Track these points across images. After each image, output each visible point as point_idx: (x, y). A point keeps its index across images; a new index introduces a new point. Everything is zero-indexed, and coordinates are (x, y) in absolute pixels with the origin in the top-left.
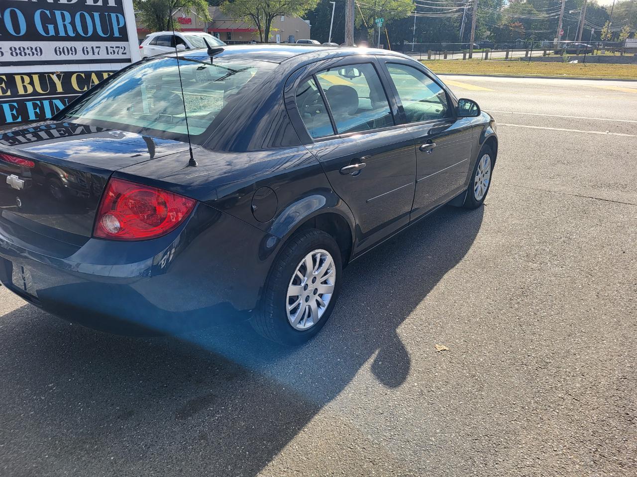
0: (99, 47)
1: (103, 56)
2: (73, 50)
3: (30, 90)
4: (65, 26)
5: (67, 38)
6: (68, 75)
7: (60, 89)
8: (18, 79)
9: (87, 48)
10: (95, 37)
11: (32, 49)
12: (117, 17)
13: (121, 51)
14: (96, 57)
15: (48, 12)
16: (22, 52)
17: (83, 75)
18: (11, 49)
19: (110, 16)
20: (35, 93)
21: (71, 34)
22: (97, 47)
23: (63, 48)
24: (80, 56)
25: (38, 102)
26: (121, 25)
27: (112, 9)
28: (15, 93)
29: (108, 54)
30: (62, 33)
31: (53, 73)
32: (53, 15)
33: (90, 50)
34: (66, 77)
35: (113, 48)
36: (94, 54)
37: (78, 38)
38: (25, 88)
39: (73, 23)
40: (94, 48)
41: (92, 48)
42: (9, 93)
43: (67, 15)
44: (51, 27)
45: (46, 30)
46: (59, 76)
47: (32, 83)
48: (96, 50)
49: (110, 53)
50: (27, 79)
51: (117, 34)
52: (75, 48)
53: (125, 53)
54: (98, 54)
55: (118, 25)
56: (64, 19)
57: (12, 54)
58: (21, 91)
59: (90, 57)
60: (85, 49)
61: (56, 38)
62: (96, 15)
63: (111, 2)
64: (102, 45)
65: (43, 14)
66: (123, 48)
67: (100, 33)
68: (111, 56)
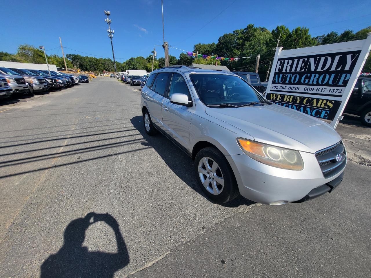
0: (326, 89)
1: (327, 92)
3: (288, 100)
4: (313, 80)
5: (312, 85)
6: (305, 98)
7: (298, 102)
8: (286, 96)
10: (327, 84)
11: (296, 87)
12: (346, 76)
13: (339, 91)
14: (322, 93)
15: (309, 75)
16: (293, 88)
17: (310, 99)
18: (289, 87)
19: (341, 75)
20: (289, 102)
21: (315, 83)
22: (325, 89)
23: (308, 88)
24: (314, 92)
25: (288, 105)
26: (346, 79)
27: (347, 72)
28: (282, 100)
29: (329, 92)
30: (311, 83)
31: (298, 97)
32: (311, 76)
33: (320, 90)
34: (303, 99)
35: (334, 89)
37: (318, 84)
38: (286, 100)
39: (318, 79)
41: (322, 89)
42: (281, 100)
43: (317, 76)
44: (307, 81)
45: (304, 81)
46: (300, 98)
47: (289, 99)
48: (323, 90)
50: (289, 97)
51: (341, 83)
52: (313, 88)
53: (341, 93)
54: (324, 92)
56: (314, 77)
57: (289, 89)
58: (285, 100)
59: (319, 92)
60: (318, 89)
61: (308, 84)
62: (333, 75)
63: (347, 68)
64: (328, 88)
65: (307, 76)
66: (341, 90)
67: (330, 83)
68: (330, 93)
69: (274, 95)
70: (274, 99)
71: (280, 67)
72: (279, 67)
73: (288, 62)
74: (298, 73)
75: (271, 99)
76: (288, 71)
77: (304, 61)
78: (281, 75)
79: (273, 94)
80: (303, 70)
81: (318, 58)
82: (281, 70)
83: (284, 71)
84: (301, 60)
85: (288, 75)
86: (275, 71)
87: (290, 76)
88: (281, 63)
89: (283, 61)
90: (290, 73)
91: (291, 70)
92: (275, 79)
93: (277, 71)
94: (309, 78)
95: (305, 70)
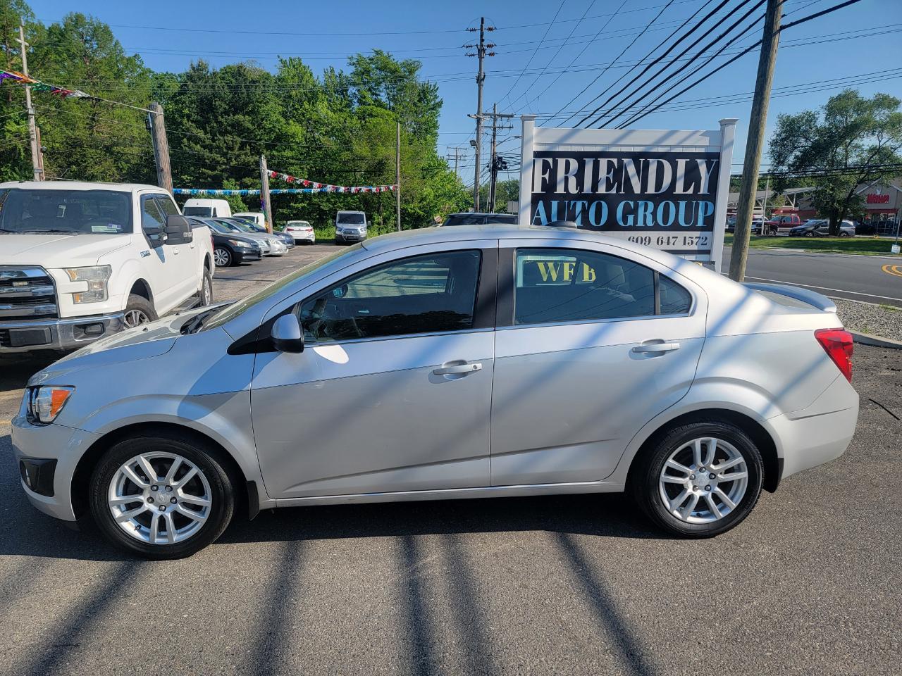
0: (677, 237)
1: (679, 245)
2: (647, 240)
3: (594, 277)
4: (645, 216)
5: (645, 228)
8: (586, 266)
9: (662, 238)
10: (676, 227)
12: (706, 206)
13: (701, 241)
14: (671, 247)
15: (632, 203)
19: (697, 205)
21: (650, 223)
22: (674, 237)
23: (637, 238)
24: (653, 246)
26: (709, 213)
27: (704, 197)
28: (580, 279)
29: (684, 244)
30: (640, 223)
32: (637, 206)
33: (665, 240)
35: (692, 238)
36: (668, 244)
37: (656, 227)
38: (590, 276)
39: (654, 214)
40: (671, 238)
41: (669, 238)
43: (651, 205)
44: (631, 218)
45: (625, 219)
48: (672, 241)
49: (687, 243)
51: (700, 223)
52: (650, 238)
53: (706, 244)
54: (674, 244)
55: (706, 213)
56: (646, 210)
58: (586, 278)
59: (664, 247)
60: (660, 239)
61: (634, 228)
62: (682, 204)
63: (703, 189)
64: (681, 234)
65: (626, 205)
66: (704, 238)
67: (682, 222)
68: (687, 247)
69: (551, 265)
70: (554, 279)
71: (547, 176)
72: (544, 179)
73: (568, 164)
74: (602, 197)
75: (545, 279)
76: (573, 189)
77: (610, 165)
78: (555, 204)
79: (545, 263)
80: (614, 191)
81: (642, 160)
82: (549, 186)
83: (560, 189)
84: (603, 163)
85: (575, 204)
86: (533, 190)
87: (583, 204)
88: (545, 166)
89: (550, 160)
90: (580, 196)
91: (582, 189)
92: (538, 214)
93: (538, 190)
94: (634, 211)
95: (618, 189)
